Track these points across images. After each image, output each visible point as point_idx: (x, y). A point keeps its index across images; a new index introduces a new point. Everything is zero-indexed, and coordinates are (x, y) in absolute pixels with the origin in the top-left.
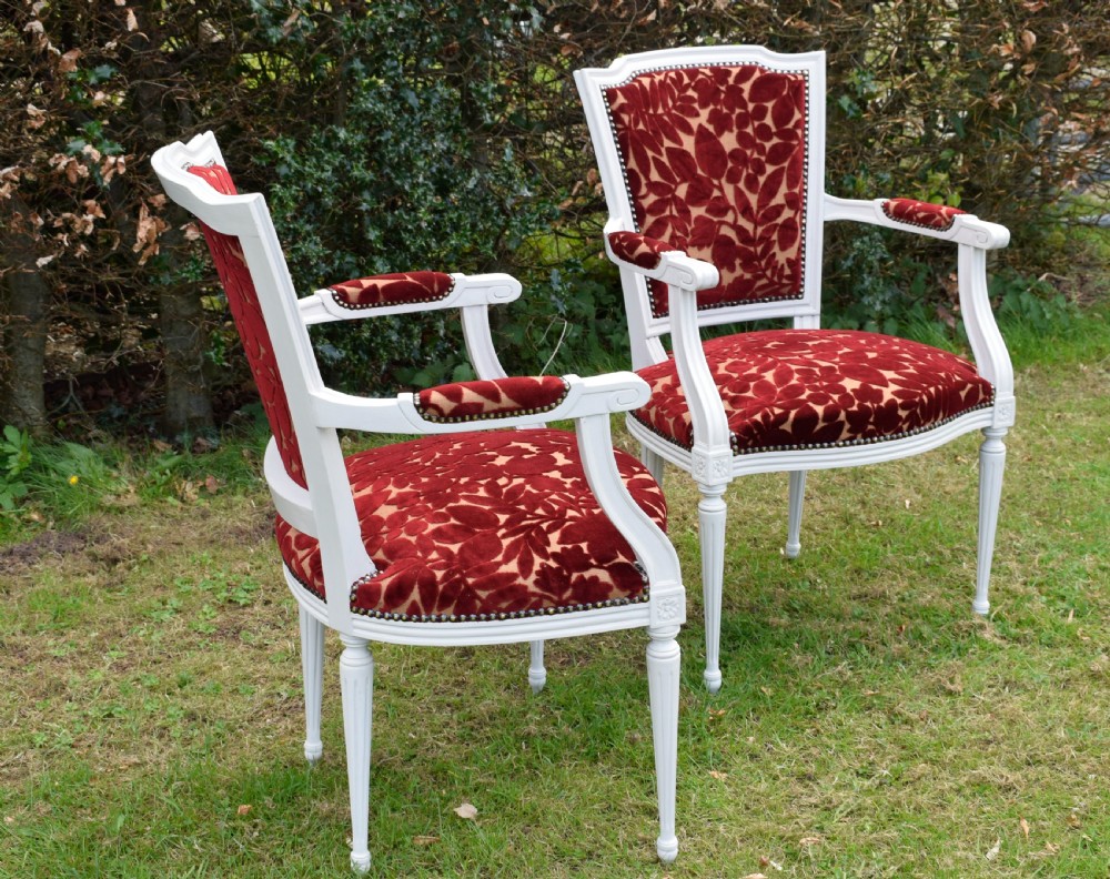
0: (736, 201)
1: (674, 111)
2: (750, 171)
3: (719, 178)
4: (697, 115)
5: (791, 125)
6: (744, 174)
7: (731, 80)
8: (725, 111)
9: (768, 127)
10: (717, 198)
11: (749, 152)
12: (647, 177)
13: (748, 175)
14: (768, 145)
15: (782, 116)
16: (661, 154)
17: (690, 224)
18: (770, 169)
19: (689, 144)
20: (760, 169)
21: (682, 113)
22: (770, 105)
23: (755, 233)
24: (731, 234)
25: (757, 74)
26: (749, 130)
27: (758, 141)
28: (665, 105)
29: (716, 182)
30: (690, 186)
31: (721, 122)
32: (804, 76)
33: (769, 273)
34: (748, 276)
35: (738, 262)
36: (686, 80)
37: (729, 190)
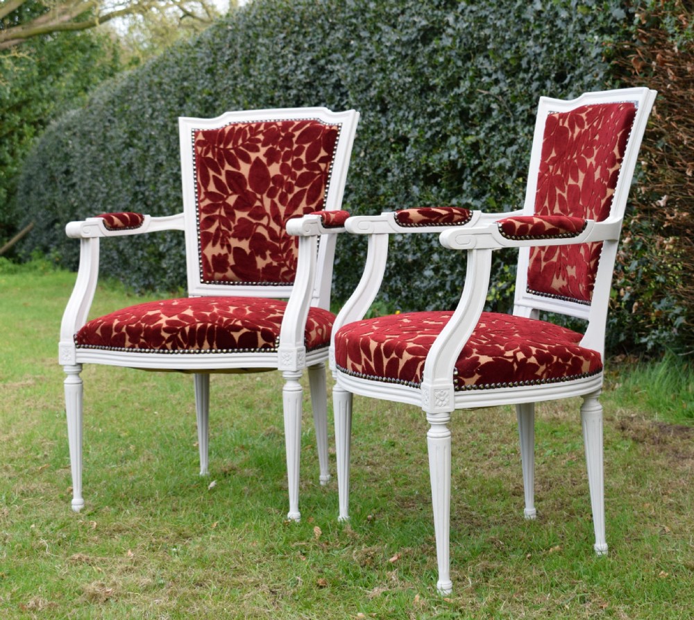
0: (271, 210)
1: (241, 148)
2: (284, 190)
3: (262, 193)
4: (257, 150)
5: (316, 160)
6: (280, 192)
7: (290, 130)
8: (278, 149)
9: (301, 161)
10: (258, 207)
11: (285, 177)
12: (206, 188)
13: (282, 192)
14: (299, 173)
15: (312, 154)
16: (220, 174)
17: (234, 223)
18: (297, 189)
19: (245, 169)
20: (290, 190)
21: (247, 149)
22: (306, 146)
23: (280, 234)
24: (265, 233)
25: (308, 125)
26: (289, 163)
27: (293, 170)
28: (235, 142)
29: (259, 196)
30: (239, 197)
31: (272, 157)
32: (338, 127)
33: (288, 263)
34: (275, 264)
35: (268, 253)
36: (262, 128)
37: (267, 202)
